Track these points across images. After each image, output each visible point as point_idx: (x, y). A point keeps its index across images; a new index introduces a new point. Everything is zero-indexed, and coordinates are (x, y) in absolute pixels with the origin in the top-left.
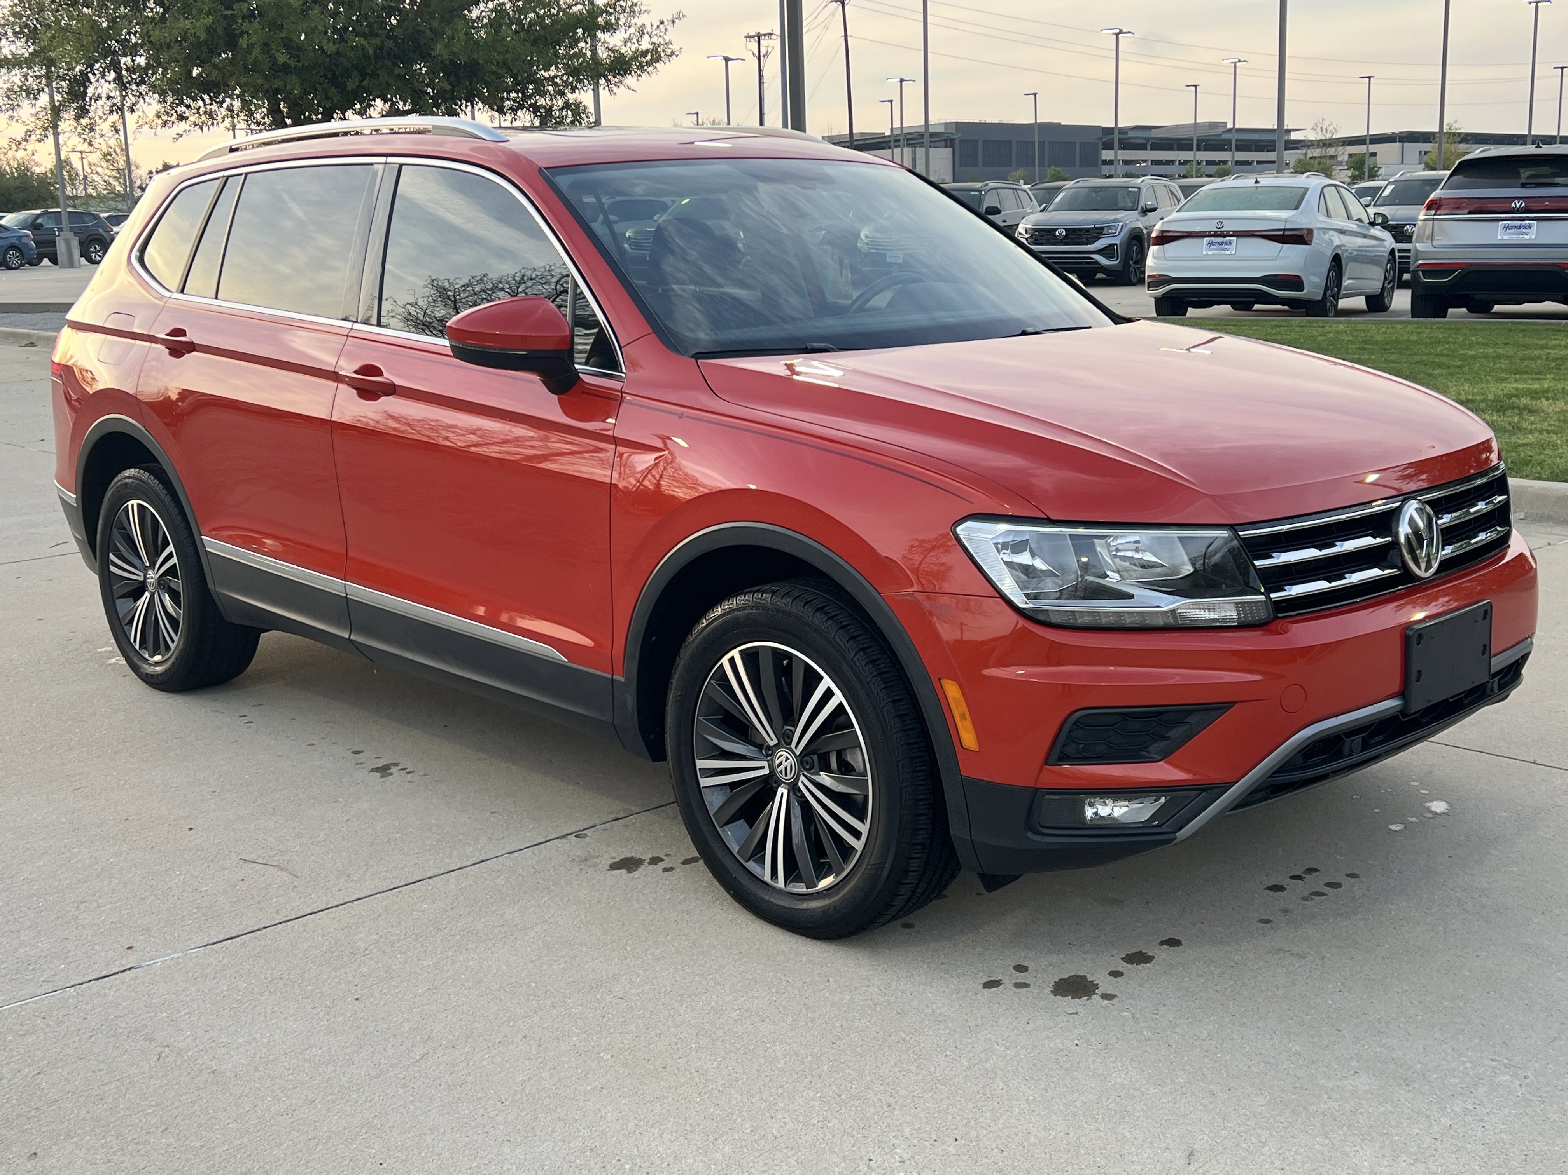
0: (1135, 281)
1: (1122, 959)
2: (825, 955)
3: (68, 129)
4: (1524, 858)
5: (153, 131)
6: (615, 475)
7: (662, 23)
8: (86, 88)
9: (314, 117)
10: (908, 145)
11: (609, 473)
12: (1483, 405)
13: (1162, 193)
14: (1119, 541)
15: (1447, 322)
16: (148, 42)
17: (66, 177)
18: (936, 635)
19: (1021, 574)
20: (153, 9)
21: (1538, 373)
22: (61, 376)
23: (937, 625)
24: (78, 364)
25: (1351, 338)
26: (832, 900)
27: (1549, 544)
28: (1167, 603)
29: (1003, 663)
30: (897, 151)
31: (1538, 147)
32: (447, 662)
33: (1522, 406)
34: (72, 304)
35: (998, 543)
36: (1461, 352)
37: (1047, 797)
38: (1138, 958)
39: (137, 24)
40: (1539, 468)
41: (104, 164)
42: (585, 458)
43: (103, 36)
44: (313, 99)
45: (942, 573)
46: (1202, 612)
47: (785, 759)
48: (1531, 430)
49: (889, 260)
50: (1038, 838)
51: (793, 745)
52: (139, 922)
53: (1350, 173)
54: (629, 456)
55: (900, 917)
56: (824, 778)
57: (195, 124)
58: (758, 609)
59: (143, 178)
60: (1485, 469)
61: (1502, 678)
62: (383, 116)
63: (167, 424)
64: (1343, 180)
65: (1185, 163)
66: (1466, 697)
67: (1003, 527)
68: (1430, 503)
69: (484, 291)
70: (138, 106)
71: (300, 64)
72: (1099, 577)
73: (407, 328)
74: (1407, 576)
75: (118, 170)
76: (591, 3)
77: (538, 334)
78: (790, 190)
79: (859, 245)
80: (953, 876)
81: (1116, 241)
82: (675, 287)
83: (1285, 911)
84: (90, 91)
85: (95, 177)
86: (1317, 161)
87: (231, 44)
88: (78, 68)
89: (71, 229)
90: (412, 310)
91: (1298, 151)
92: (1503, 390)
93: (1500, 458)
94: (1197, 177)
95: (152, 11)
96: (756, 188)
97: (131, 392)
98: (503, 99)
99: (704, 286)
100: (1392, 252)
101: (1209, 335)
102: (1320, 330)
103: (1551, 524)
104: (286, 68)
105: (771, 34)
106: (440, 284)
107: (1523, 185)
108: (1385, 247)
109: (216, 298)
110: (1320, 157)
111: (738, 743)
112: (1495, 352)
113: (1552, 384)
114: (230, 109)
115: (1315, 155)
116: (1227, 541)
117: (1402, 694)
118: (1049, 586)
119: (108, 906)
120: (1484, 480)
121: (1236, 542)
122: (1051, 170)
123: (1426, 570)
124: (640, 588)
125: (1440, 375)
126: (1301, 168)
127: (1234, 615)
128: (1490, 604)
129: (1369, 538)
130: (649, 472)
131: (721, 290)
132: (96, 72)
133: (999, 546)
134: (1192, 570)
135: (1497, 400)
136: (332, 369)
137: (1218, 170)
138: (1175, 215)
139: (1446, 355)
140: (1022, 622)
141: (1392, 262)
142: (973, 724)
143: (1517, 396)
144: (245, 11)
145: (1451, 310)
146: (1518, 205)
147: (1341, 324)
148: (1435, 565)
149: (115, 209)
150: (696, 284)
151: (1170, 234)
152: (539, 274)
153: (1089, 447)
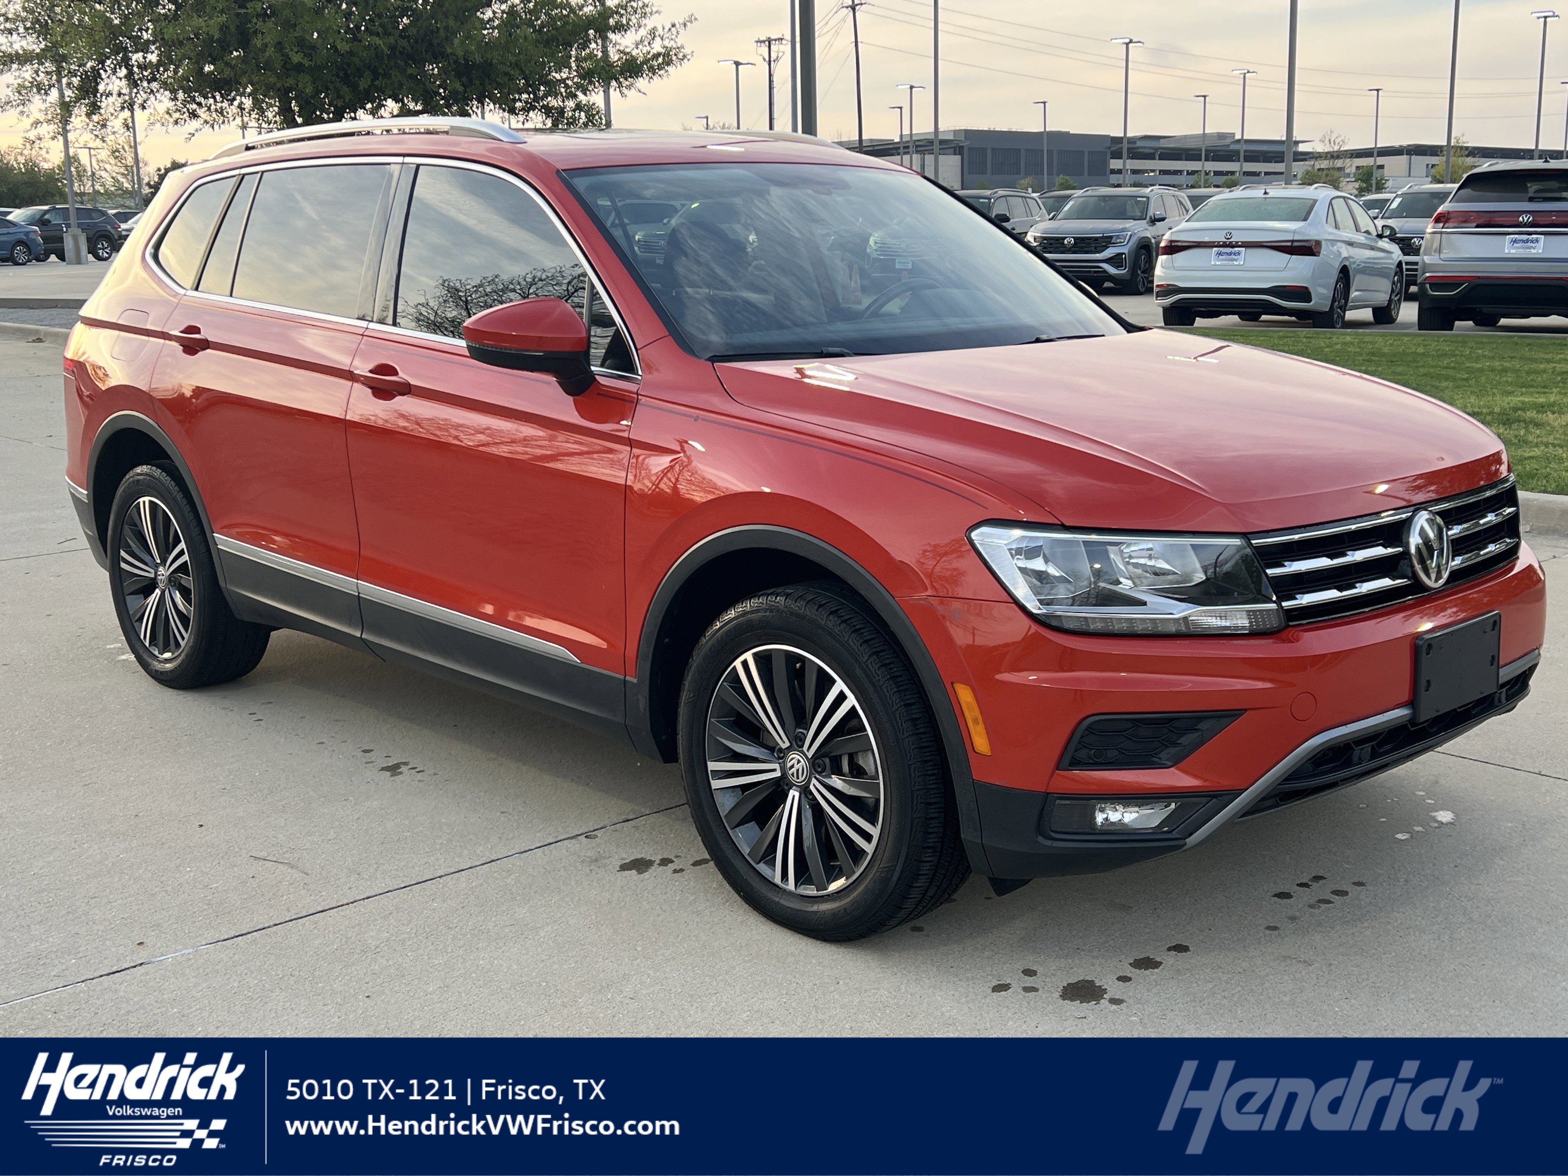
0: (1142, 290)
1: (1130, 964)
2: (835, 957)
3: (80, 126)
4: (1529, 869)
5: (164, 128)
6: (631, 477)
7: (674, 26)
8: (97, 84)
9: (325, 116)
10: (917, 152)
11: (624, 474)
12: (1489, 418)
13: (1171, 203)
14: (1132, 548)
15: (1454, 335)
16: (159, 37)
17: (74, 173)
18: (950, 640)
19: (1034, 580)
20: (166, 7)
21: (1544, 387)
22: (73, 372)
23: (950, 629)
24: (90, 360)
25: (1358, 350)
26: (843, 902)
27: (1554, 557)
28: (1180, 610)
29: (1015, 668)
30: (906, 158)
31: (1546, 161)
32: (458, 661)
33: (1528, 420)
34: (85, 301)
35: (1011, 549)
36: (1468, 365)
37: (1058, 802)
38: (1147, 964)
39: (149, 21)
40: (1545, 482)
41: (113, 161)
42: (594, 459)
43: (114, 32)
44: (324, 98)
45: (955, 577)
46: (1214, 620)
47: (797, 762)
48: (1537, 444)
49: (898, 266)
50: (1048, 843)
51: (805, 748)
52: (150, 918)
53: (1357, 185)
54: (644, 459)
55: (910, 920)
56: (836, 782)
57: (206, 122)
58: (771, 611)
59: (151, 175)
60: (1495, 481)
61: (1509, 689)
62: (393, 116)
63: (179, 421)
64: (1351, 192)
65: (1193, 173)
66: (1474, 707)
67: (1017, 533)
68: (1441, 514)
69: (495, 292)
70: (149, 102)
71: (313, 63)
72: (1111, 584)
73: (419, 327)
74: (1417, 586)
75: (126, 166)
76: (603, 4)
77: (553, 336)
78: (804, 194)
79: (868, 250)
80: (963, 880)
81: (1125, 250)
82: (689, 290)
83: (1293, 918)
84: (101, 88)
85: (103, 174)
86: (1326, 172)
87: (244, 42)
88: (89, 64)
89: (79, 225)
90: (423, 310)
91: (1307, 163)
92: (1509, 403)
93: (1509, 470)
94: (1205, 187)
95: (164, 8)
96: (768, 192)
97: (144, 389)
98: (515, 101)
99: (717, 289)
100: (1400, 264)
101: (1217, 343)
102: (1327, 341)
103: (1556, 537)
104: (299, 68)
105: (782, 39)
106: (452, 284)
107: (1531, 200)
108: (1392, 259)
109: (231, 296)
110: (1328, 169)
111: (749, 745)
112: (1502, 365)
113: (1558, 398)
114: (241, 107)
115: (1322, 167)
116: (1239, 549)
117: (1411, 703)
118: (1062, 592)
119: (119, 902)
120: (1494, 492)
121: (1248, 550)
122: (1060, 179)
123: (1436, 581)
124: (654, 589)
125: (1447, 388)
126: (1309, 180)
127: (1245, 623)
128: (1499, 615)
129: (1380, 548)
130: (665, 475)
131: (734, 293)
132: (107, 68)
133: (1013, 552)
134: (1204, 578)
135: (1503, 413)
136: (347, 369)
137: (1226, 181)
138: (1184, 225)
139: (1454, 368)
140: (1035, 627)
141: (1399, 274)
142: (986, 729)
143: (1523, 410)
144: (259, 10)
145: (1457, 323)
146: (1526, 219)
147: (1348, 336)
148: (1445, 575)
149: (122, 206)
150: (709, 286)
151: (1179, 244)
152: (549, 275)
153: (1100, 452)
